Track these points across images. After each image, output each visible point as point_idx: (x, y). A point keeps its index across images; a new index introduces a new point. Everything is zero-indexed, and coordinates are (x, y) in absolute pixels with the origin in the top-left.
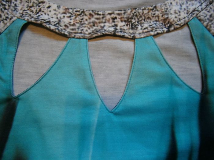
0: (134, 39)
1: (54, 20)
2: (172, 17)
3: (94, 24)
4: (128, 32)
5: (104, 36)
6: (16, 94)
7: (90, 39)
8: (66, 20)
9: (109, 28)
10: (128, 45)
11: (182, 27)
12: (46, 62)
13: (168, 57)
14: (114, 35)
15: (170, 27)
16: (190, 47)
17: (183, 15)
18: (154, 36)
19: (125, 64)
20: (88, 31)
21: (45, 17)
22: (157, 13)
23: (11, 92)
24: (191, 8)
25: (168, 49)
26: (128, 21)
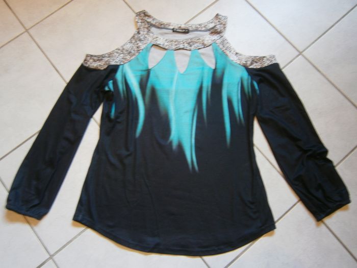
0: (190, 50)
1: (162, 43)
2: (206, 42)
3: (176, 45)
4: (189, 48)
5: (180, 49)
6: (150, 68)
7: (175, 50)
8: (166, 44)
9: (181, 46)
10: (189, 52)
11: (210, 45)
12: (159, 58)
13: (203, 57)
14: (183, 49)
15: (205, 46)
16: (212, 54)
17: (210, 41)
18: (199, 49)
19: (187, 59)
20: (174, 47)
21: (158, 43)
22: (200, 41)
23: (147, 67)
24: (214, 39)
25: (203, 54)
26: (189, 43)
